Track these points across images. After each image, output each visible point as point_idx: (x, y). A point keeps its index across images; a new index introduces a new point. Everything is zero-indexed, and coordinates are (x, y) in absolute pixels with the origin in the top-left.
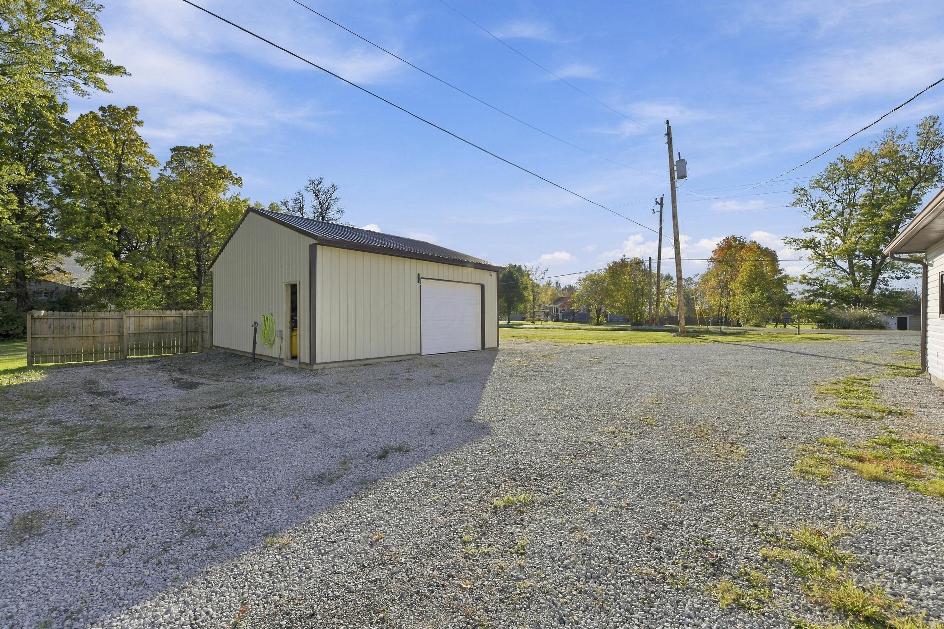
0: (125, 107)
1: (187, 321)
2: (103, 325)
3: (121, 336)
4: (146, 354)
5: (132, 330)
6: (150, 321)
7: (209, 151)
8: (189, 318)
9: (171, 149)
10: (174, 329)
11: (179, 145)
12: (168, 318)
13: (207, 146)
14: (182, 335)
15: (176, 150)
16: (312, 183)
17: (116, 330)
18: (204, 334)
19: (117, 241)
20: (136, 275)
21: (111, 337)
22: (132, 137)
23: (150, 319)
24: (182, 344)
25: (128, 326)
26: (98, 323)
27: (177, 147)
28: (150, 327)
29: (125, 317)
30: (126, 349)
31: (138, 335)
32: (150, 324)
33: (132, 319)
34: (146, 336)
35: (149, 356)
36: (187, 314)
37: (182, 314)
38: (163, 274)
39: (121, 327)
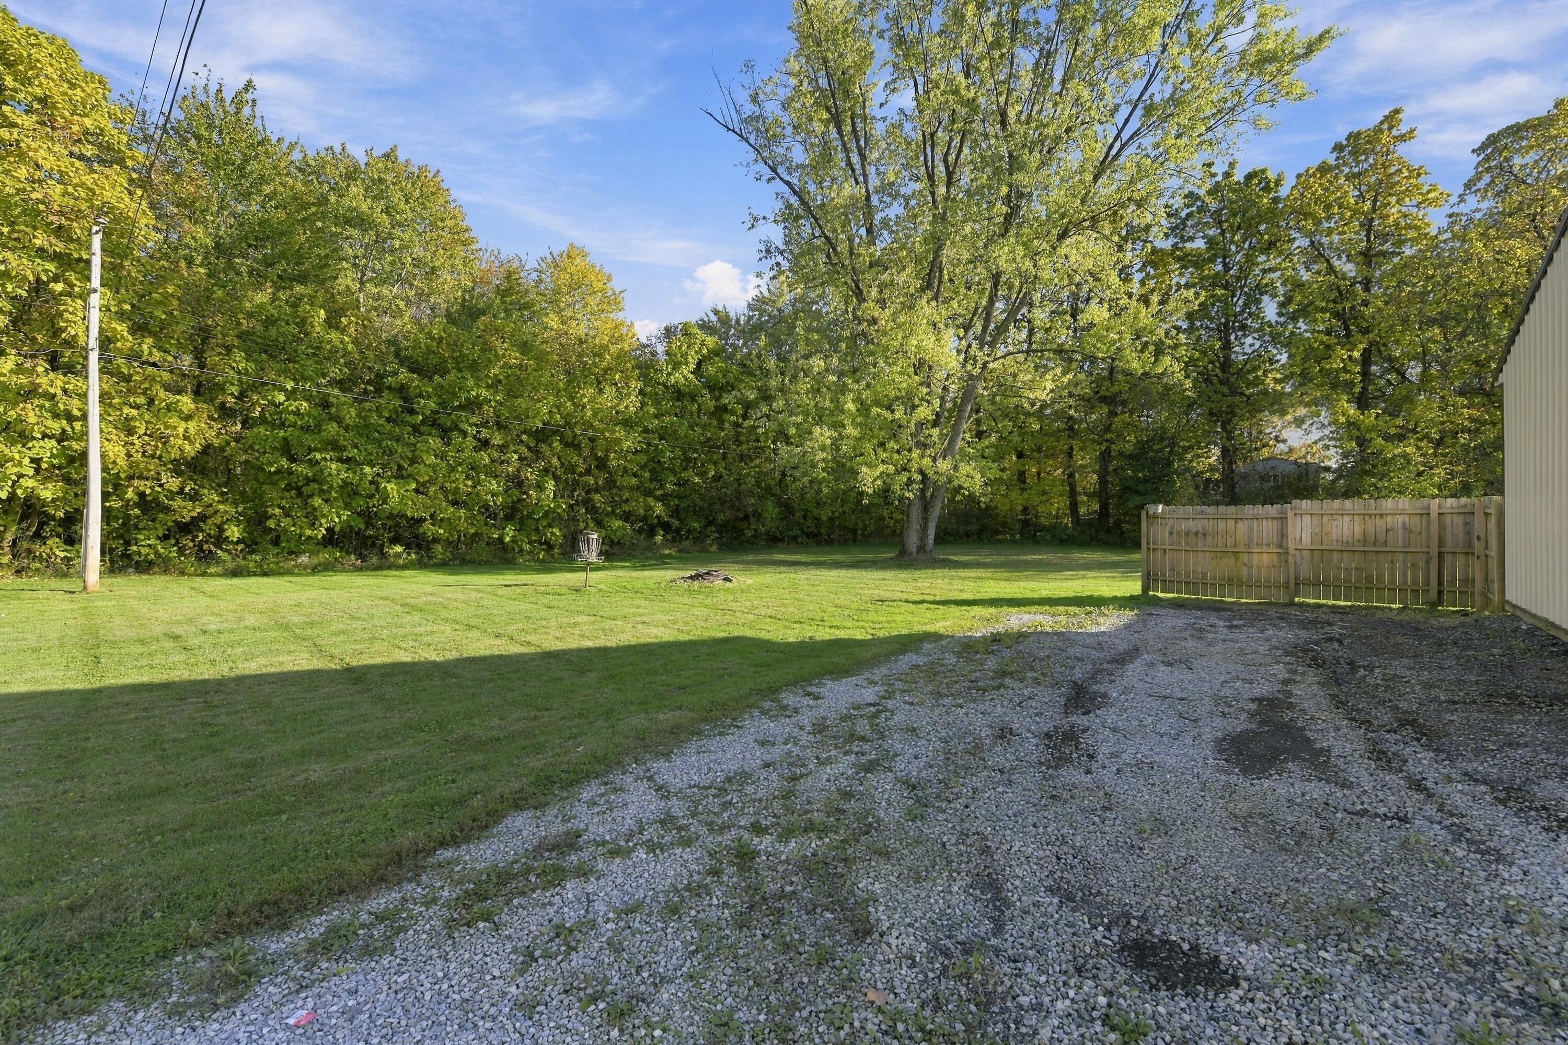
1: (1442, 526)
2: (1251, 529)
3: (1283, 552)
4: (1336, 598)
5: (1307, 541)
6: (1346, 525)
8: (1448, 519)
10: (1404, 546)
12: (1389, 518)
14: (1428, 562)
17: (1275, 541)
21: (1265, 555)
23: (1346, 519)
24: (1426, 583)
25: (1298, 536)
26: (1242, 526)
28: (1345, 540)
29: (1290, 514)
30: (1293, 582)
31: (1320, 554)
32: (1346, 533)
33: (1307, 519)
34: (1335, 555)
35: (1342, 603)
36: (1440, 507)
37: (1428, 508)
39: (1283, 535)
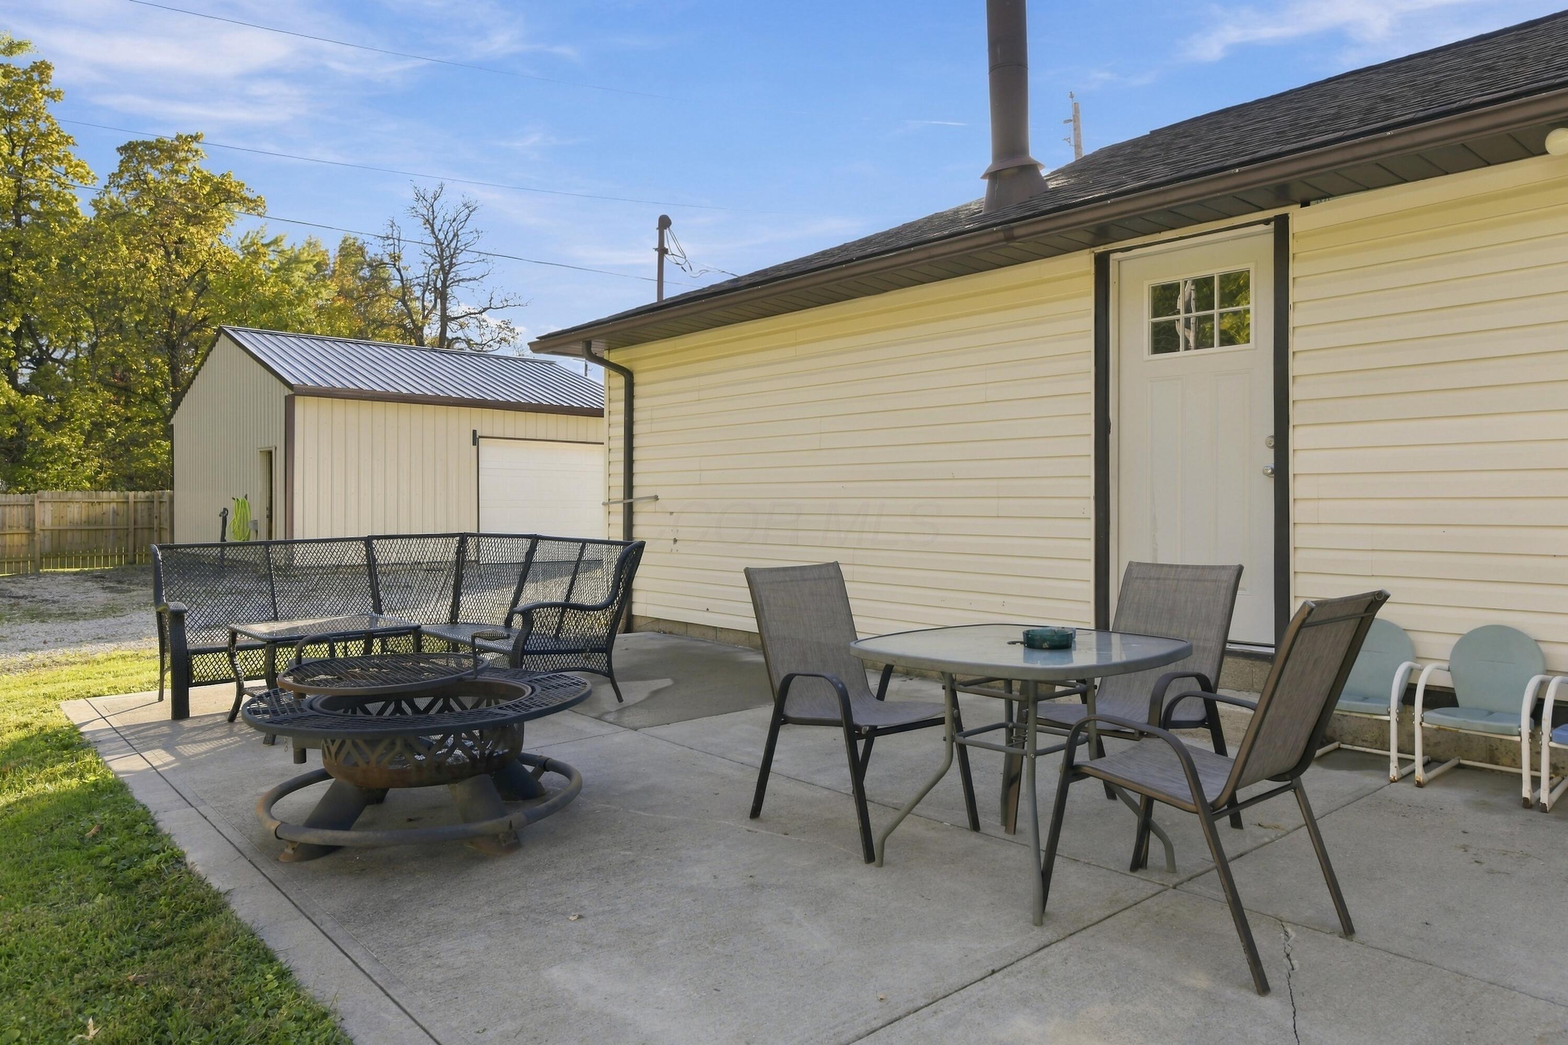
0: (27, 66)
1: (136, 510)
2: (4, 515)
3: (31, 532)
4: (71, 565)
5: (48, 523)
6: (76, 510)
7: (194, 146)
8: (139, 505)
9: (118, 149)
10: (114, 525)
11: (134, 140)
12: (105, 505)
13: (191, 137)
14: (127, 536)
15: (129, 149)
16: (420, 197)
17: (24, 524)
18: (163, 533)
19: (13, 348)
20: (50, 418)
21: (16, 536)
22: (43, 126)
23: (76, 505)
24: (126, 550)
25: (42, 518)
27: (130, 143)
28: (75, 521)
29: (37, 501)
30: (38, 556)
31: (57, 533)
32: (76, 516)
33: (49, 505)
34: (69, 533)
35: (74, 569)
36: (135, 497)
37: (128, 498)
38: (102, 417)
39: (31, 519)
